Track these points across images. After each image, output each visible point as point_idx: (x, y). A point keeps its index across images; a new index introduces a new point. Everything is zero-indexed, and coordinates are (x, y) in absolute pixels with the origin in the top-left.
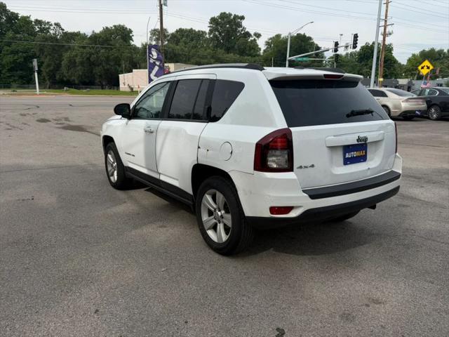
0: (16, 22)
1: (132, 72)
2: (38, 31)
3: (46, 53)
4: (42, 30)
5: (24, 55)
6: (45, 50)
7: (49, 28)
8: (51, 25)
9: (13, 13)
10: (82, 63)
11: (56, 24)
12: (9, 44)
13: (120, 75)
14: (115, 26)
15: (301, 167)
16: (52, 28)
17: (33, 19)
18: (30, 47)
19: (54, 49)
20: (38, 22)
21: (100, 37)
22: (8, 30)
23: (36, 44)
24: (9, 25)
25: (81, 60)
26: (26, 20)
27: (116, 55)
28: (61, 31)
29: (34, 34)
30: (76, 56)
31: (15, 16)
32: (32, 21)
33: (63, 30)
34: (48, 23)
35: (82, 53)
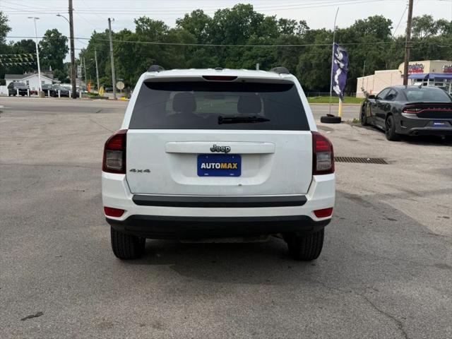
0: (260, 24)
1: (373, 73)
2: (281, 32)
3: (283, 56)
4: (285, 31)
5: (263, 59)
6: (284, 52)
7: (293, 27)
8: (296, 24)
9: (258, 15)
10: (318, 66)
11: (301, 22)
12: (250, 49)
13: (358, 79)
14: (370, 18)
15: (134, 170)
16: (296, 26)
17: (278, 19)
18: (270, 50)
19: (293, 51)
20: (283, 22)
21: (344, 33)
22: (252, 34)
23: (275, 47)
24: (253, 28)
25: (317, 62)
26: (271, 21)
27: (360, 54)
28: (305, 29)
29: (276, 35)
30: (313, 57)
31: (260, 17)
32: (276, 21)
33: (308, 28)
34: (293, 21)
35: (320, 54)
